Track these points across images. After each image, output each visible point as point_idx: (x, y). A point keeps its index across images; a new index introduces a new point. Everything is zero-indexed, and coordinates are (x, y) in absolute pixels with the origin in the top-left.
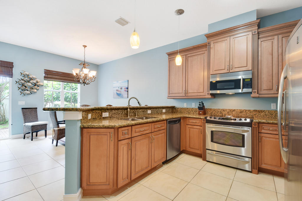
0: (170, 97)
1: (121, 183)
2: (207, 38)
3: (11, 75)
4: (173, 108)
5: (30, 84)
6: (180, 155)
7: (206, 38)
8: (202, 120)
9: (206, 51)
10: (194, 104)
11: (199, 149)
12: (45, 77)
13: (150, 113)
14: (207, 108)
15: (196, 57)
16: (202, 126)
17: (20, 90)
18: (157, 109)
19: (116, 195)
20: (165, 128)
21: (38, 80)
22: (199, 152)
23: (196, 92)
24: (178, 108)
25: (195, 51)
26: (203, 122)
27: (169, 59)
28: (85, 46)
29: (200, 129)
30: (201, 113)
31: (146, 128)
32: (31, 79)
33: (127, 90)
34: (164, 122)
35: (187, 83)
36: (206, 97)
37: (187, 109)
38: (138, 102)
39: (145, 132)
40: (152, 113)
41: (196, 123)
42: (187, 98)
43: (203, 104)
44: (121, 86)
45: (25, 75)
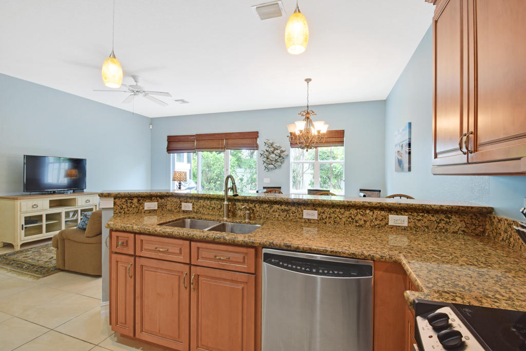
5: (274, 156)
12: (291, 143)
17: (265, 164)
28: (308, 80)
32: (275, 149)
44: (402, 139)
45: (269, 145)
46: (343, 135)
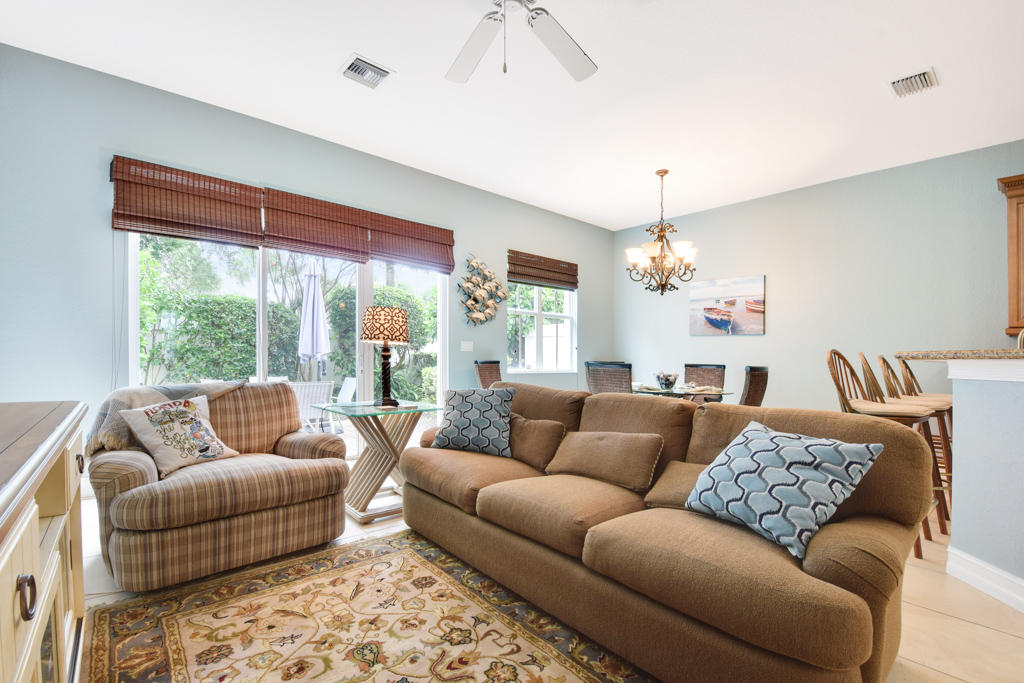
3: (448, 266)
5: (484, 294)
17: (466, 310)
21: (499, 282)
27: (1010, 197)
28: (663, 173)
32: (485, 279)
33: (759, 308)
44: (730, 295)
45: (473, 269)
46: (576, 270)
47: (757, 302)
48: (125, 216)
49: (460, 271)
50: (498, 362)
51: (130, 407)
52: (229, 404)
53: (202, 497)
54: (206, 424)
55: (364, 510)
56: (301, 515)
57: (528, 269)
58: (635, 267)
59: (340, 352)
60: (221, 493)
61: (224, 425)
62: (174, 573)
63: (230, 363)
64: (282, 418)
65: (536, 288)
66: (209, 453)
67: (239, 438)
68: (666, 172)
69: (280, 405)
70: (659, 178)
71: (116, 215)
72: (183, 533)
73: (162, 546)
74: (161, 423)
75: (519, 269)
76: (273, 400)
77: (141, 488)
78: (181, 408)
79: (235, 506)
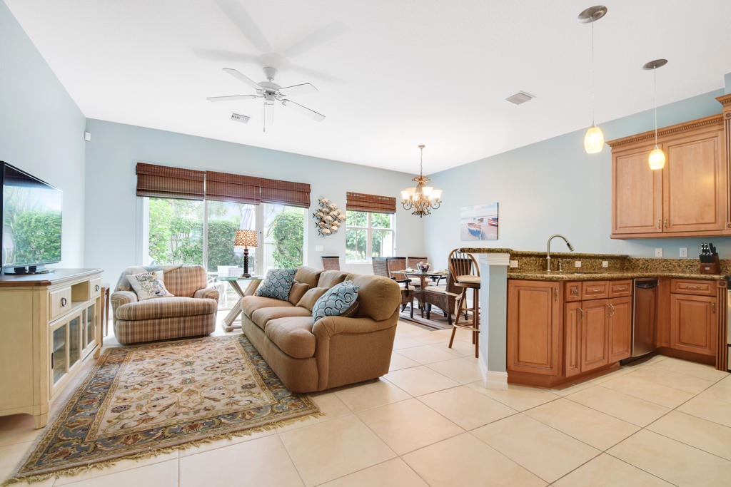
0: (616, 236)
1: (570, 372)
2: (723, 104)
3: (306, 204)
4: (624, 259)
5: (330, 218)
6: (654, 356)
7: (721, 104)
8: (718, 282)
9: (720, 132)
10: (686, 249)
11: (706, 346)
12: (348, 205)
13: (580, 266)
14: (725, 259)
15: (693, 146)
16: (715, 296)
17: (318, 228)
18: (593, 260)
19: (560, 389)
20: (631, 294)
21: (340, 211)
22: (706, 352)
23: (694, 222)
24: (638, 260)
25: (687, 134)
26: (719, 286)
27: (613, 153)
28: (422, 147)
29: (710, 302)
30: (707, 269)
31: (598, 289)
32: (331, 209)
33: (495, 223)
34: (627, 282)
35: (666, 204)
36: (724, 233)
37: (666, 260)
38: (568, 245)
39: (599, 296)
40: (582, 266)
41: (698, 289)
42: (667, 236)
43: (713, 249)
44: (480, 215)
45: (323, 204)
46: (395, 202)
47: (494, 220)
48: (142, 190)
49: (315, 206)
50: (338, 257)
51: (131, 274)
52: (174, 275)
53: (148, 309)
54: (162, 283)
55: (230, 325)
56: (191, 321)
57: (359, 202)
58: (406, 201)
59: (278, 252)
60: (156, 308)
61: (171, 284)
62: (137, 338)
63: (216, 259)
64: (197, 282)
65: (368, 213)
66: (160, 294)
67: (177, 290)
68: (424, 146)
69: (197, 276)
70: (420, 149)
71: (138, 190)
72: (141, 322)
73: (133, 326)
74: (141, 281)
75: (354, 203)
76: (194, 273)
77: (128, 304)
78: (151, 275)
79: (162, 314)
